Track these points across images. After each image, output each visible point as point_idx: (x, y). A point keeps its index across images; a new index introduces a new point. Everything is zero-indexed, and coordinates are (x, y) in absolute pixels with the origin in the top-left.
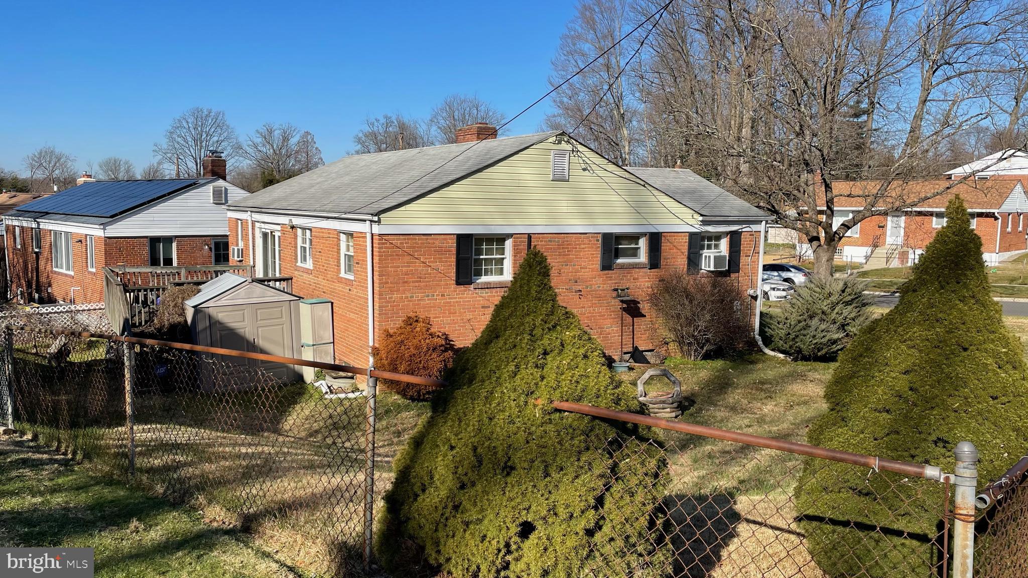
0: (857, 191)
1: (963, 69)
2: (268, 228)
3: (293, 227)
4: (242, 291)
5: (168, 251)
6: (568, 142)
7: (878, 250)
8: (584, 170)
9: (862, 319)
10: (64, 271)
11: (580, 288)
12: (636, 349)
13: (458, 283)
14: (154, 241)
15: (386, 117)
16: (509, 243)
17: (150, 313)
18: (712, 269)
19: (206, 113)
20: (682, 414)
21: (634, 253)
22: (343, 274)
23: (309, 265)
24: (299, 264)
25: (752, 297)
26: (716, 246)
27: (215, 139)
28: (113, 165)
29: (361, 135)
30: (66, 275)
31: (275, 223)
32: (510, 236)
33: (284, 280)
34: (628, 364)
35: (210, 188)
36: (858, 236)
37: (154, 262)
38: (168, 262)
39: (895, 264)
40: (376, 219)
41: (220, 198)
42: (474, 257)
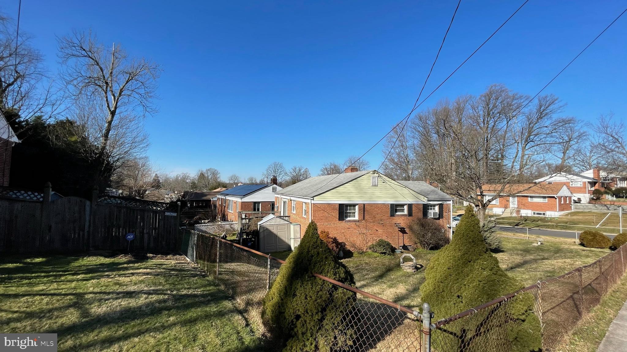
0: (491, 189)
1: (539, 143)
2: (285, 200)
3: (291, 200)
4: (274, 220)
5: (258, 206)
6: (377, 173)
7: (507, 210)
8: (383, 182)
9: (492, 237)
10: (231, 211)
11: (383, 223)
12: (404, 245)
13: (339, 220)
14: (255, 203)
15: (330, 163)
16: (357, 207)
17: (249, 226)
18: (432, 217)
19: (277, 163)
20: (417, 271)
21: (403, 211)
22: (303, 216)
23: (295, 212)
24: (292, 212)
25: (449, 227)
26: (434, 209)
27: (280, 171)
28: (251, 179)
29: (323, 169)
30: (231, 213)
31: (286, 198)
32: (357, 204)
33: (288, 217)
34: (401, 251)
35: (271, 187)
36: (498, 204)
37: (254, 210)
38: (258, 210)
39: (514, 215)
40: (312, 198)
41: (274, 190)
42: (345, 211)
